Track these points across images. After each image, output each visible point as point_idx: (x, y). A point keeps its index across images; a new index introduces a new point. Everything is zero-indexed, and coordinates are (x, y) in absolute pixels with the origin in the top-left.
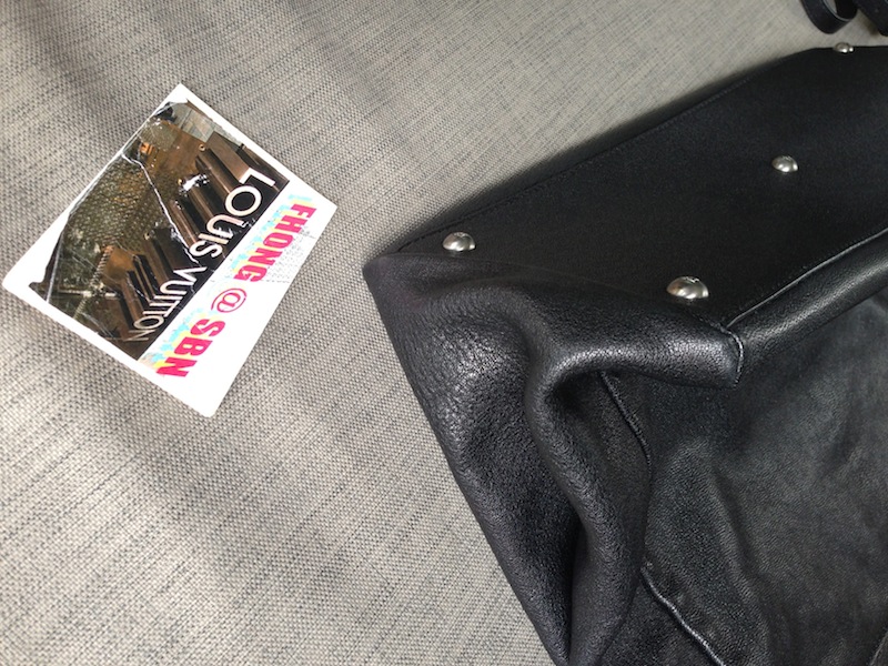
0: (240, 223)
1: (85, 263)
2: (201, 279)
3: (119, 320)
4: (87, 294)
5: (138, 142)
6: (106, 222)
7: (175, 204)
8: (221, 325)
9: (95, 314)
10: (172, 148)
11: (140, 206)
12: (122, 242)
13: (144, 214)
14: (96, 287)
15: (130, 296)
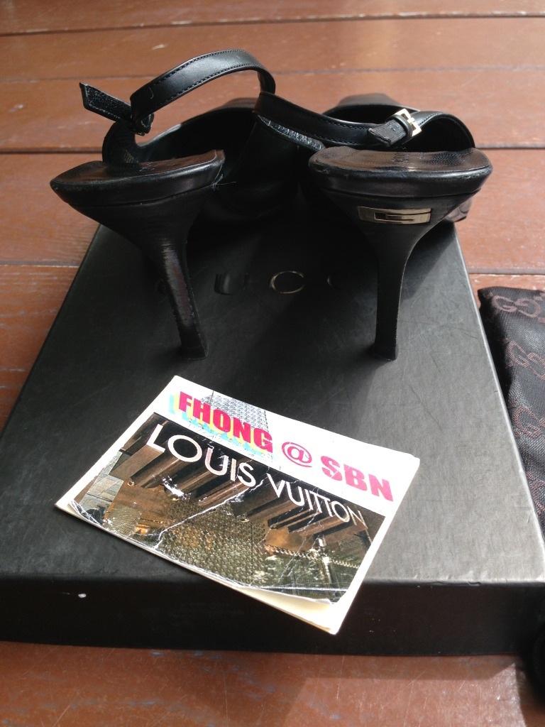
0: (210, 451)
1: (291, 565)
2: (278, 476)
3: (345, 534)
4: (326, 560)
5: (136, 536)
6: (238, 554)
7: (205, 500)
8: (325, 460)
10: (136, 508)
11: (212, 529)
12: (258, 538)
13: (219, 524)
14: (316, 555)
15: (317, 528)
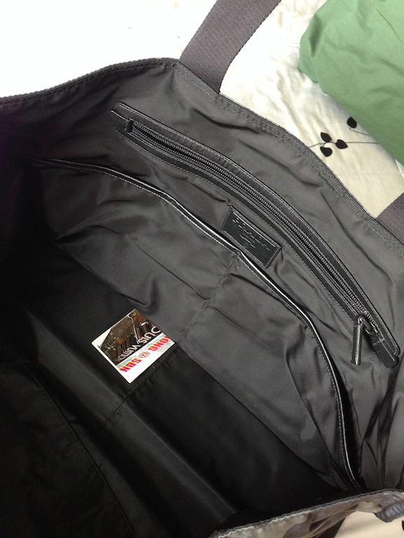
0: (154, 335)
1: (111, 341)
2: (139, 348)
3: (115, 355)
4: (109, 348)
6: (119, 332)
7: (138, 329)
8: (140, 361)
9: (110, 354)
12: (122, 337)
13: (129, 330)
14: (112, 347)
15: (119, 350)
